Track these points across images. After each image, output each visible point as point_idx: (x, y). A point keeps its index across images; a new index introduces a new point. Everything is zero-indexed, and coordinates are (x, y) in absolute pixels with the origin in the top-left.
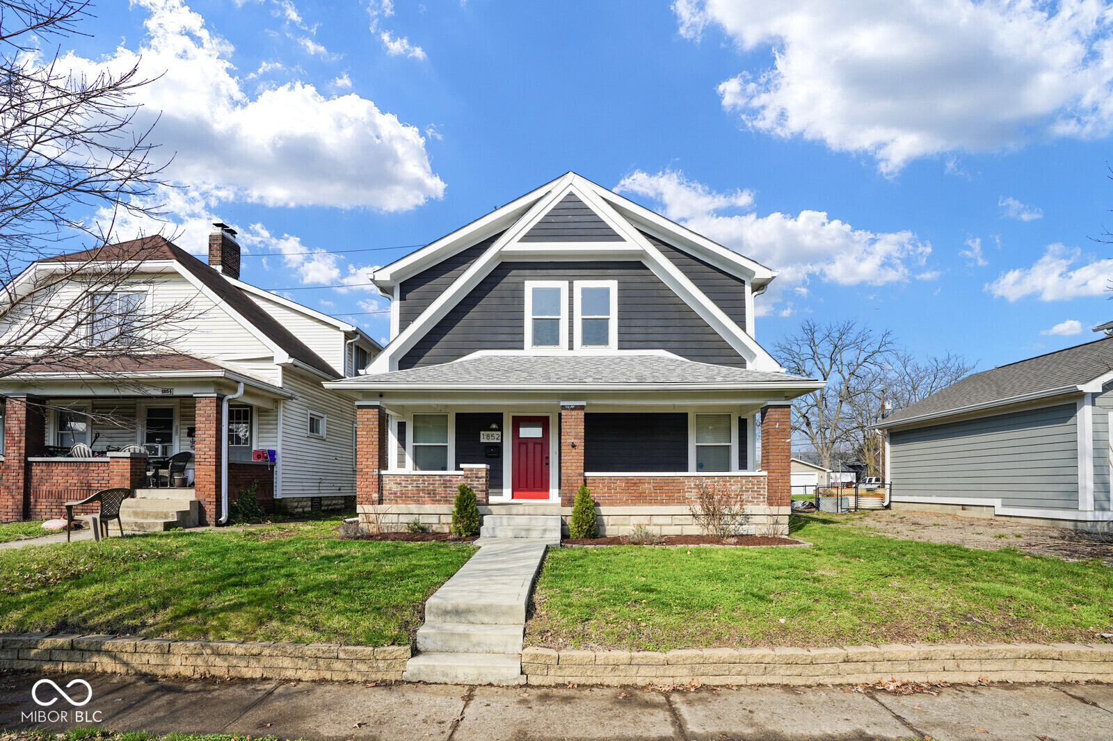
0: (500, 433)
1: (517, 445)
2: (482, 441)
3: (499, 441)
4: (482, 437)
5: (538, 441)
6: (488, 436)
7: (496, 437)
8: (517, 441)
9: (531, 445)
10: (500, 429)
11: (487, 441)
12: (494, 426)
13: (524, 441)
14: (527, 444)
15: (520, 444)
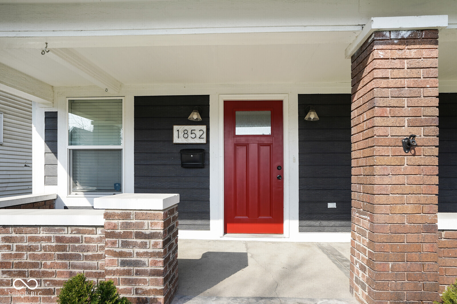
0: (204, 128)
1: (231, 148)
2: (176, 140)
3: (204, 141)
4: (175, 134)
5: (265, 141)
6: (185, 132)
7: (198, 134)
8: (231, 142)
9: (253, 148)
10: (205, 121)
11: (185, 141)
12: (195, 116)
13: (243, 140)
14: (247, 145)
15: (237, 145)
